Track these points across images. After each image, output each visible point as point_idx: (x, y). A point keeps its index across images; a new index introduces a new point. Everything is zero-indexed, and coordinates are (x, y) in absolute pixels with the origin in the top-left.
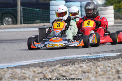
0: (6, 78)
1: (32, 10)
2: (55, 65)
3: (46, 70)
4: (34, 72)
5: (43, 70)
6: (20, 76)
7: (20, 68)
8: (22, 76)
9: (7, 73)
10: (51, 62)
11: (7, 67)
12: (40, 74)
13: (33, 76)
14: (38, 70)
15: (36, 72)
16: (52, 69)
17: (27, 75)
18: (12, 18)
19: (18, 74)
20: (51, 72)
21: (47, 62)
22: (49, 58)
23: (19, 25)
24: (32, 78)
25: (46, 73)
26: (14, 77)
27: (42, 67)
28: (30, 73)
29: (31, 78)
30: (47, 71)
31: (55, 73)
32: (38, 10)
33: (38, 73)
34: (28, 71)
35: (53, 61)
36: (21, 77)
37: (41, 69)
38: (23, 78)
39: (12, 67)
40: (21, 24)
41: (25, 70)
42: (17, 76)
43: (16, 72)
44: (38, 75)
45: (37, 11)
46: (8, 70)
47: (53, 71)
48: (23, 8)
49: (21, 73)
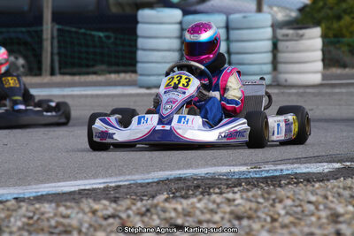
0: (14, 229)
1: (85, 34)
2: (153, 193)
3: (128, 208)
4: (94, 212)
5: (119, 208)
6: (53, 223)
7: (51, 201)
8: (59, 224)
9: (14, 214)
10: (142, 185)
11: (16, 199)
12: (111, 220)
13: (91, 226)
14: (106, 208)
15: (100, 214)
16: (145, 206)
17: (74, 222)
18: (25, 57)
19: (48, 220)
20: (142, 215)
21: (129, 187)
22: (134, 174)
23: (46, 79)
24: (88, 229)
25: (129, 216)
26: (36, 226)
27: (115, 200)
28: (81, 215)
29: (84, 230)
30: (130, 212)
31: (155, 217)
32: (101, 34)
33: (106, 218)
34: (76, 210)
35: (148, 184)
36: (56, 227)
37: (114, 205)
38: (61, 228)
39: (29, 198)
40: (52, 74)
41: (67, 207)
42: (45, 224)
43: (43, 214)
44: (104, 223)
45: (100, 37)
46: (20, 207)
47: (148, 210)
48: (59, 30)
49: (55, 215)
